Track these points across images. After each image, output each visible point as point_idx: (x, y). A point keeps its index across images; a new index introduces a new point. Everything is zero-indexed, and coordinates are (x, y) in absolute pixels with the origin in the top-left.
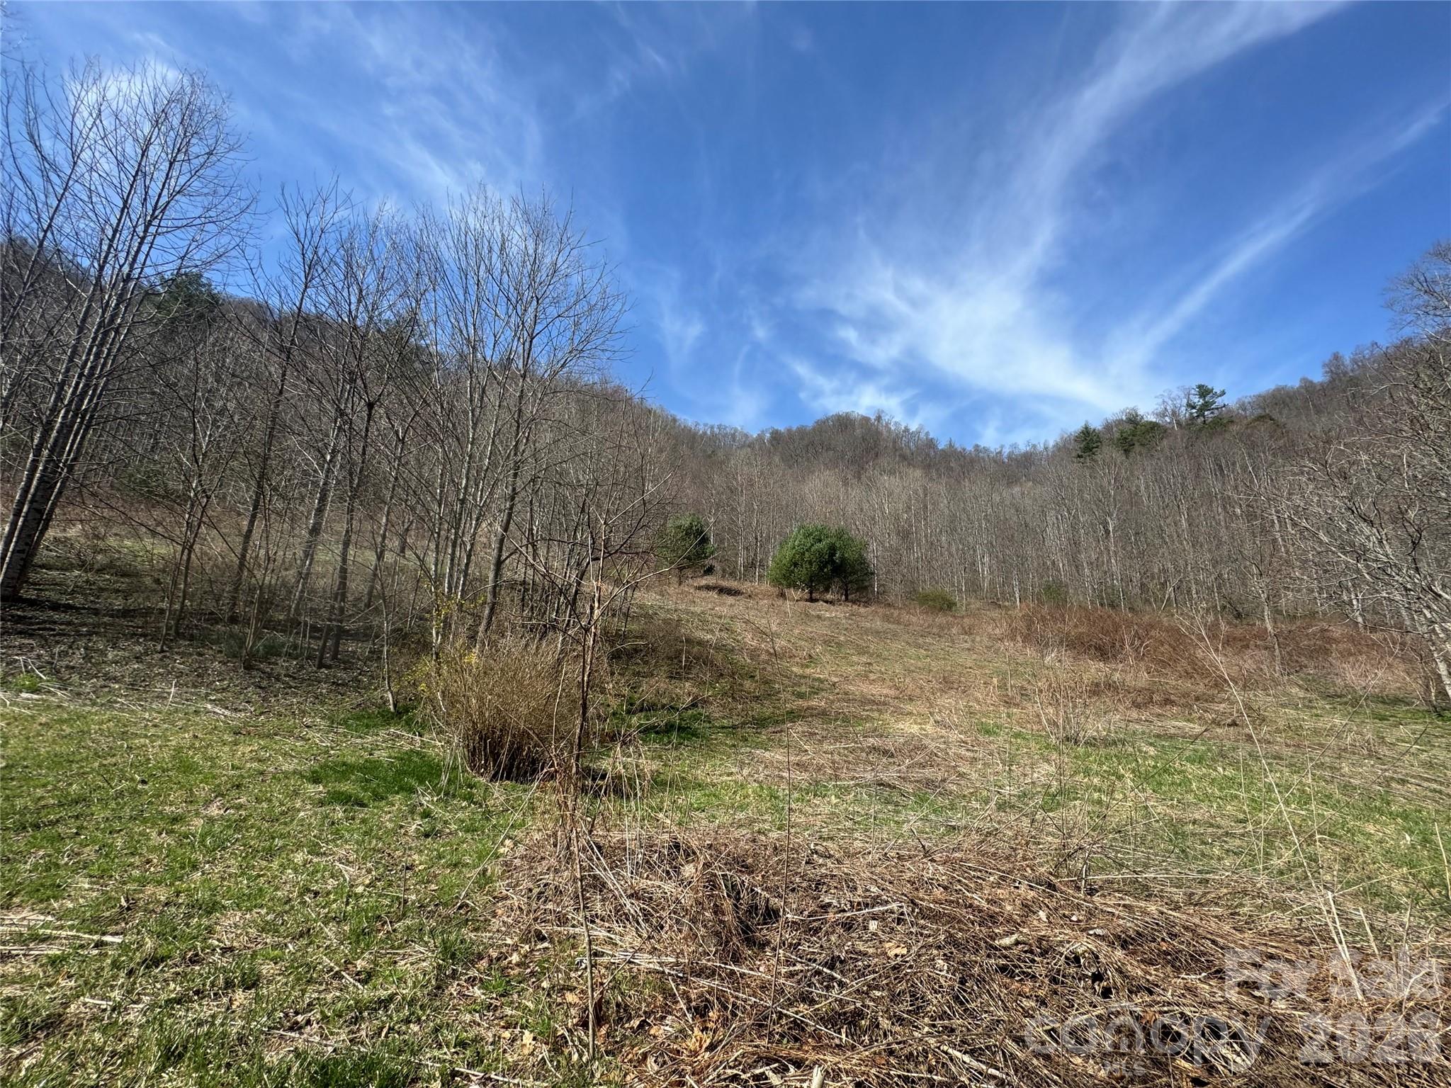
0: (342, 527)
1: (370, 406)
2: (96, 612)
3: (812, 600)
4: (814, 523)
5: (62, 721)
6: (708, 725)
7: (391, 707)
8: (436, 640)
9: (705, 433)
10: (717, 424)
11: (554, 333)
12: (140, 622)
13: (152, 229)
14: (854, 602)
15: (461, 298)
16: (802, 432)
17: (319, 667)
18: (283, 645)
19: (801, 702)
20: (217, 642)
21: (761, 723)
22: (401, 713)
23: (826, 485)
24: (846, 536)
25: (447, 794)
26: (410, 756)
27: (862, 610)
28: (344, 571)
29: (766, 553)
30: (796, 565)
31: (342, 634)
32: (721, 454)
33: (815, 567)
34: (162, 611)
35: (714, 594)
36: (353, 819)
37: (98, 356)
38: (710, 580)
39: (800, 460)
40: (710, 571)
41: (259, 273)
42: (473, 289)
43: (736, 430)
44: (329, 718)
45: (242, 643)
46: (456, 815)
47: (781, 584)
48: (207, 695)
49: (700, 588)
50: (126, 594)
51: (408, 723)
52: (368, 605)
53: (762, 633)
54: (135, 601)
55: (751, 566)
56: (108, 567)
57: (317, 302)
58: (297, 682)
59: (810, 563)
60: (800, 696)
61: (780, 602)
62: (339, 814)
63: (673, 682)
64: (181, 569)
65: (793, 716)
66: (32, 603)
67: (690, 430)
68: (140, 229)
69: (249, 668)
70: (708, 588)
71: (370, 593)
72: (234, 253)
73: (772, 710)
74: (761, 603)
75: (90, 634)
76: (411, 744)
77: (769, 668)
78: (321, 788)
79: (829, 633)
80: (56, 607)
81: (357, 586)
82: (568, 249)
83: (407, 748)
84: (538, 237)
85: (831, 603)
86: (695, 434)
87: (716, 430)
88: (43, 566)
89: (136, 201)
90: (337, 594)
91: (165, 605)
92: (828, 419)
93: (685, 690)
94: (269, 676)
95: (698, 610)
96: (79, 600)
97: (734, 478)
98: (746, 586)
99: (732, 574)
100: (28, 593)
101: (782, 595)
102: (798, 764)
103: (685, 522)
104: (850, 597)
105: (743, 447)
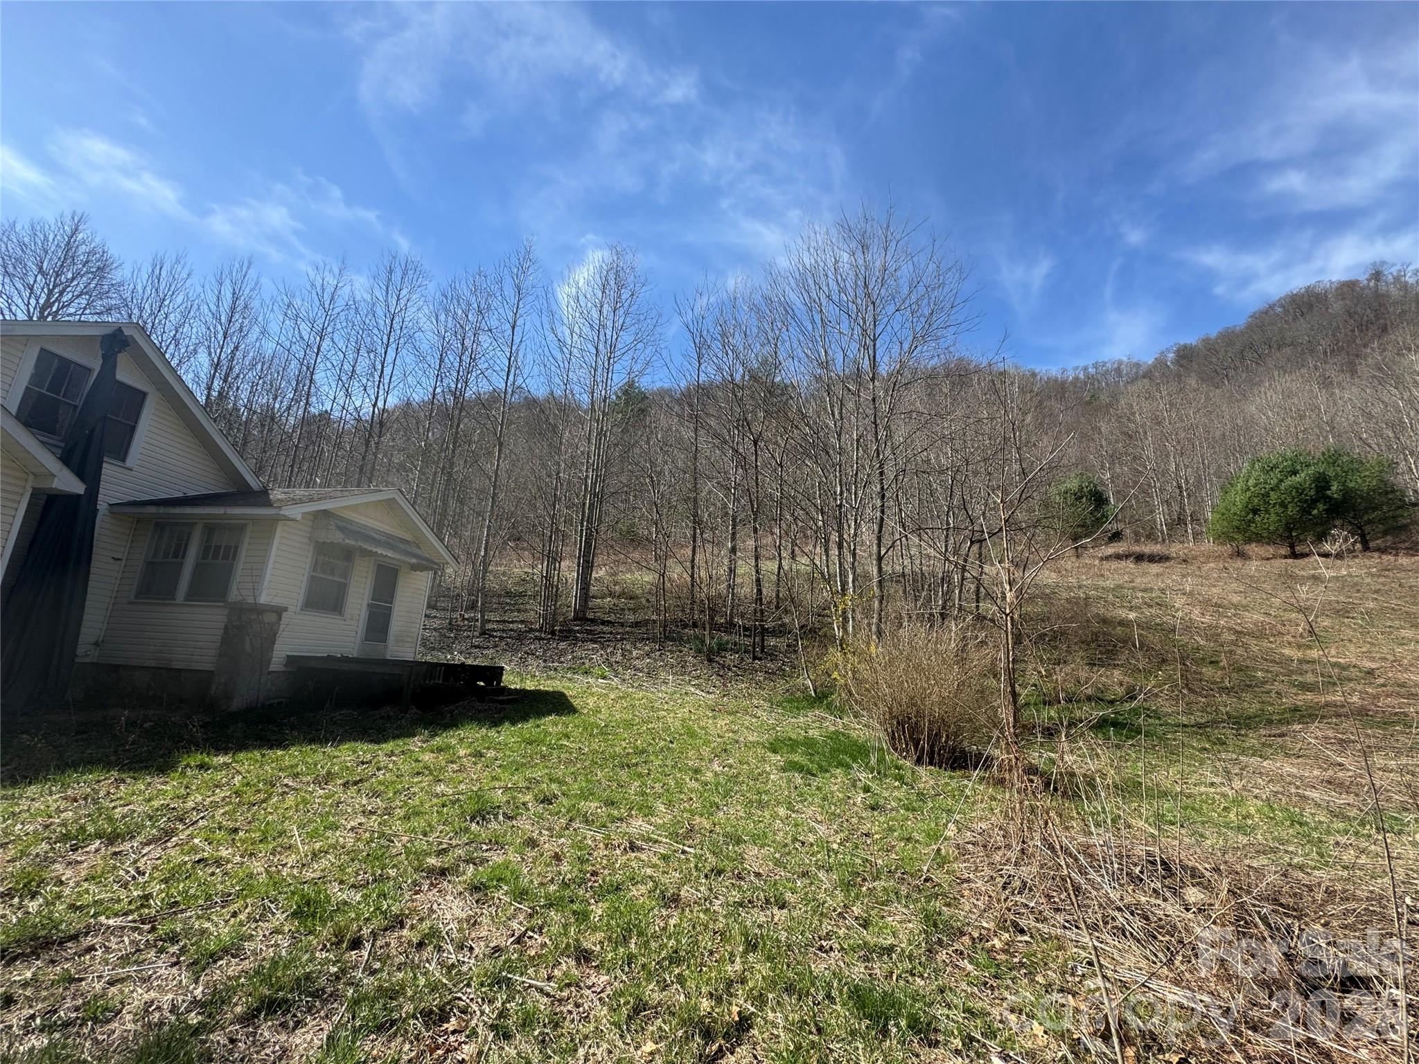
0: (751, 543)
1: (755, 443)
2: (622, 625)
3: (1295, 556)
4: (1279, 448)
5: (621, 698)
6: (1157, 722)
7: (812, 692)
8: (839, 633)
9: (1077, 378)
10: (1090, 362)
11: (897, 327)
12: (644, 629)
13: (611, 361)
14: (1382, 551)
15: (810, 328)
16: (1228, 337)
17: (754, 659)
18: (727, 643)
19: (1309, 696)
20: (688, 641)
21: (1243, 723)
22: (821, 698)
23: (1288, 395)
24: (1345, 458)
25: (879, 773)
26: (838, 736)
27: (1404, 560)
28: (758, 580)
29: (1200, 503)
30: (1255, 511)
31: (764, 631)
32: (1104, 398)
33: (1292, 510)
34: (654, 621)
35: (1130, 565)
36: (810, 785)
37: (599, 455)
38: (1120, 547)
39: (1231, 373)
40: (1116, 536)
41: (671, 367)
42: (817, 318)
43: (1120, 363)
44: (769, 701)
45: (703, 642)
46: (892, 793)
47: (1233, 539)
48: (690, 681)
49: (1107, 558)
50: (634, 610)
51: (829, 707)
52: (777, 607)
53: (1218, 607)
54: (640, 617)
55: (1178, 522)
56: (622, 594)
57: (709, 373)
58: (743, 672)
59: (1283, 505)
60: (1305, 687)
61: (1239, 563)
62: (798, 780)
63: (1095, 669)
64: (660, 589)
65: (1305, 715)
66: (593, 621)
67: (1056, 380)
68: (606, 364)
69: (710, 660)
70: (1118, 557)
71: (778, 596)
72: (655, 358)
73: (1258, 706)
74: (1206, 567)
75: (622, 639)
76: (834, 725)
77: (1240, 651)
78: (779, 758)
79: (1342, 598)
80: (603, 623)
81: (768, 592)
82: (893, 244)
83: (832, 729)
84: (865, 248)
85: (1339, 556)
86: (1063, 383)
87: (1091, 370)
88: (593, 597)
89: (601, 347)
90: (757, 599)
91: (654, 617)
92: (1272, 307)
93: (1114, 679)
94: (723, 667)
95: (1110, 584)
96: (612, 618)
97: (1129, 420)
98: (1175, 549)
99: (1151, 537)
100: (590, 615)
101: (1240, 554)
102: (1329, 782)
103: (1073, 484)
104: (1371, 544)
105: (1133, 380)
